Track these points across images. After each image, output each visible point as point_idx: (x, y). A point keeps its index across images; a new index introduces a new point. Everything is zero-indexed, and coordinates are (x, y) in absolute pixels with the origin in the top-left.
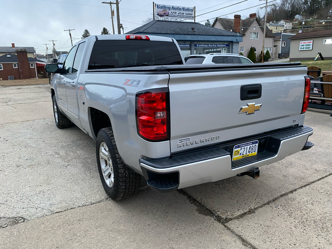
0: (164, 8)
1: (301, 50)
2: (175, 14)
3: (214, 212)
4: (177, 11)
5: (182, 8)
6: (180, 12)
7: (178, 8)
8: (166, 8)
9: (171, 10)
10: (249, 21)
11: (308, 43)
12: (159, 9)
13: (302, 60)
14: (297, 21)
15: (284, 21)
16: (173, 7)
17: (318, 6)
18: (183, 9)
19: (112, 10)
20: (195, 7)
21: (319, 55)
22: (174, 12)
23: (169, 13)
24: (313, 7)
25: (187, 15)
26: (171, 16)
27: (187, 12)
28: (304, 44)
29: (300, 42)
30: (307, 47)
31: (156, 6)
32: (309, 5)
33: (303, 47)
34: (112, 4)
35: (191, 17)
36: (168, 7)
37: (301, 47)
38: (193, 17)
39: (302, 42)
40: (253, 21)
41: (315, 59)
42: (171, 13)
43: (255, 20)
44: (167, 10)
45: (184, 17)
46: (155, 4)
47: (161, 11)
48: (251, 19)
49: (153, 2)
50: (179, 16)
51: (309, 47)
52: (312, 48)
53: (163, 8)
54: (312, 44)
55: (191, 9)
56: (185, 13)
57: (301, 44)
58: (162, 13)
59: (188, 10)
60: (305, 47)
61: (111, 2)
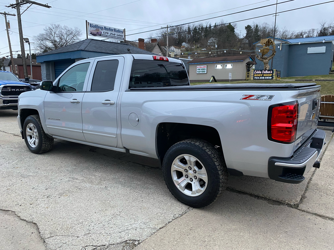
0: (97, 28)
1: (198, 73)
2: (107, 34)
3: (283, 202)
4: (109, 31)
5: (113, 29)
6: (112, 33)
7: (110, 28)
8: (98, 28)
9: (103, 30)
10: (151, 45)
11: (203, 67)
12: (92, 28)
13: (199, 82)
14: (184, 48)
15: (174, 47)
16: (105, 27)
17: (199, 36)
18: (115, 30)
19: (7, 22)
20: (125, 29)
21: (212, 77)
22: (107, 32)
23: (101, 32)
24: (196, 37)
25: (118, 36)
26: (103, 35)
27: (118, 34)
28: (200, 68)
29: (197, 66)
30: (202, 70)
31: (89, 24)
32: (192, 35)
33: (200, 71)
34: (6, 15)
35: (122, 39)
36: (101, 27)
37: (198, 71)
38: (123, 38)
39: (198, 66)
40: (155, 45)
41: (210, 81)
42: (103, 33)
43: (157, 44)
44: (100, 30)
45: (116, 38)
46: (88, 22)
47: (93, 29)
48: (153, 44)
49: (86, 21)
50: (111, 37)
51: (204, 70)
52: (207, 72)
53: (95, 27)
54: (206, 68)
55: (121, 30)
56: (116, 34)
57: (198, 68)
58: (95, 32)
59: (119, 31)
60: (201, 70)
61: (6, 13)
